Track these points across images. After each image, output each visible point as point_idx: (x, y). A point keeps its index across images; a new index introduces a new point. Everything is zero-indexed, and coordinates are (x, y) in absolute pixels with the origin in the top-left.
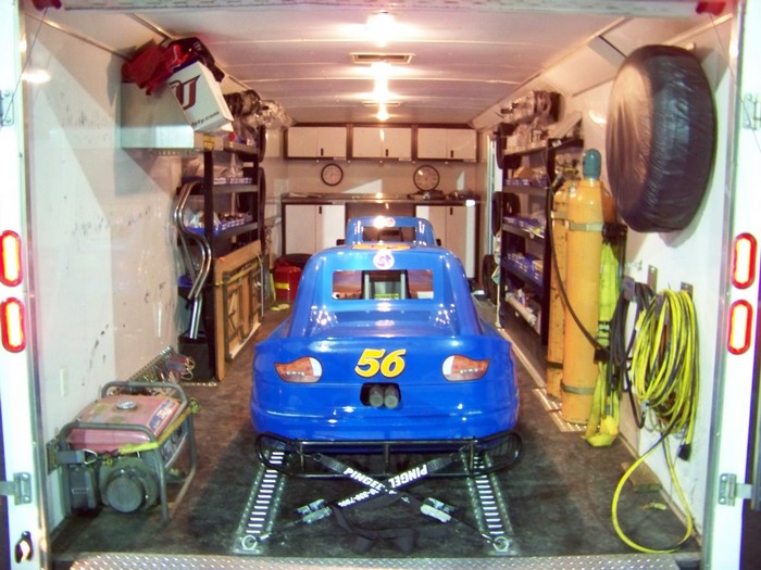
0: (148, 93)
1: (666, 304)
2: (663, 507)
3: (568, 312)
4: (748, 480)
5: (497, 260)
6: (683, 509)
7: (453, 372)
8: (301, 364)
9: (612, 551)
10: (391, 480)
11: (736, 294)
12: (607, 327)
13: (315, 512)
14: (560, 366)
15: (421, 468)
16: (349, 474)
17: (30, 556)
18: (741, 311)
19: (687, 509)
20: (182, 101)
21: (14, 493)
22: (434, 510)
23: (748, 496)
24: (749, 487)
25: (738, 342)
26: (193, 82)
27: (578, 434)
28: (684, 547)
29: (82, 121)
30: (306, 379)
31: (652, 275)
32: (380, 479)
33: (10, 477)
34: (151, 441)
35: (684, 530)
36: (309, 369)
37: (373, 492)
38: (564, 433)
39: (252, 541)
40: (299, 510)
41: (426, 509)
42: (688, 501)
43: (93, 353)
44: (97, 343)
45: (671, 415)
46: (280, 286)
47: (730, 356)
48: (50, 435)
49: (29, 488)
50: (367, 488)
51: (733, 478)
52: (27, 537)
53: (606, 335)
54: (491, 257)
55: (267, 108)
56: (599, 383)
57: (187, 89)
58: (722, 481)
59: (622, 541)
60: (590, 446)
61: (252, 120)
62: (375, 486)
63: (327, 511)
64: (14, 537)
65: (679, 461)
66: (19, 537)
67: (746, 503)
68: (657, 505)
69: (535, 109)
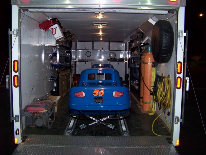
0: (45, 31)
1: (164, 79)
2: (164, 128)
3: (144, 85)
4: (181, 118)
5: (129, 75)
6: (168, 127)
7: (115, 95)
8: (80, 93)
9: (152, 136)
10: (101, 120)
11: (178, 75)
12: (153, 87)
13: (83, 126)
14: (142, 98)
15: (108, 117)
16: (91, 118)
17: (18, 134)
18: (179, 80)
19: (169, 127)
20: (53, 33)
21: (15, 120)
22: (111, 126)
23: (181, 122)
24: (181, 119)
25: (179, 86)
26: (56, 29)
27: (146, 113)
28: (168, 135)
29: (31, 37)
30: (81, 97)
31: (162, 74)
32: (98, 120)
33: (14, 116)
34: (46, 110)
35: (168, 131)
36: (82, 94)
37: (96, 122)
38: (143, 113)
39: (69, 133)
40: (80, 126)
41: (109, 126)
42: (169, 125)
43: (32, 91)
44: (33, 89)
45: (165, 105)
46: (75, 82)
47: (177, 89)
48: (23, 108)
49: (18, 119)
50: (95, 121)
51: (178, 117)
52: (18, 130)
53: (153, 89)
54: (128, 74)
55: (72, 36)
56: (151, 101)
57: (54, 30)
58: (175, 118)
59: (154, 134)
60: (149, 116)
61: (69, 39)
62: (97, 121)
63: (86, 126)
64: (15, 130)
65: (168, 116)
66: (16, 130)
67: (181, 123)
68: (163, 127)
69: (138, 36)
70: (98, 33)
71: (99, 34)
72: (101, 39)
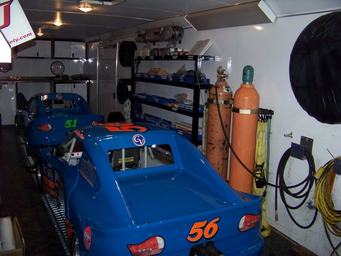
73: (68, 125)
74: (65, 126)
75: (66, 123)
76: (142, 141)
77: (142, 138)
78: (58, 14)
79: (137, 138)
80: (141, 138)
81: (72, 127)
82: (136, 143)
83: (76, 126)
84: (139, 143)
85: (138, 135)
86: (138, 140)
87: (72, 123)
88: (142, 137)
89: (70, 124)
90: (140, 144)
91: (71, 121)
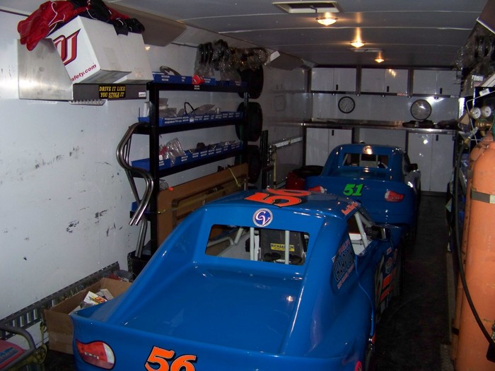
0: (30, 48)
20: (65, 56)
26: (75, 37)
30: (101, 364)
36: (103, 354)
57: (70, 42)
69: (476, 55)
70: (348, 43)
71: (353, 44)
72: (379, 60)
73: (348, 191)
74: (344, 193)
75: (346, 189)
76: (266, 220)
77: (270, 216)
78: (358, 32)
79: (262, 214)
80: (267, 215)
81: (354, 194)
82: (257, 221)
83: (360, 195)
84: (260, 222)
85: (264, 210)
86: (262, 218)
87: (355, 190)
88: (271, 214)
89: (351, 191)
90: (262, 224)
91: (353, 186)
